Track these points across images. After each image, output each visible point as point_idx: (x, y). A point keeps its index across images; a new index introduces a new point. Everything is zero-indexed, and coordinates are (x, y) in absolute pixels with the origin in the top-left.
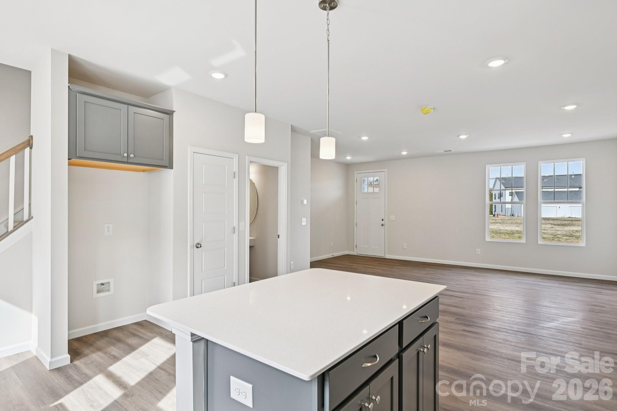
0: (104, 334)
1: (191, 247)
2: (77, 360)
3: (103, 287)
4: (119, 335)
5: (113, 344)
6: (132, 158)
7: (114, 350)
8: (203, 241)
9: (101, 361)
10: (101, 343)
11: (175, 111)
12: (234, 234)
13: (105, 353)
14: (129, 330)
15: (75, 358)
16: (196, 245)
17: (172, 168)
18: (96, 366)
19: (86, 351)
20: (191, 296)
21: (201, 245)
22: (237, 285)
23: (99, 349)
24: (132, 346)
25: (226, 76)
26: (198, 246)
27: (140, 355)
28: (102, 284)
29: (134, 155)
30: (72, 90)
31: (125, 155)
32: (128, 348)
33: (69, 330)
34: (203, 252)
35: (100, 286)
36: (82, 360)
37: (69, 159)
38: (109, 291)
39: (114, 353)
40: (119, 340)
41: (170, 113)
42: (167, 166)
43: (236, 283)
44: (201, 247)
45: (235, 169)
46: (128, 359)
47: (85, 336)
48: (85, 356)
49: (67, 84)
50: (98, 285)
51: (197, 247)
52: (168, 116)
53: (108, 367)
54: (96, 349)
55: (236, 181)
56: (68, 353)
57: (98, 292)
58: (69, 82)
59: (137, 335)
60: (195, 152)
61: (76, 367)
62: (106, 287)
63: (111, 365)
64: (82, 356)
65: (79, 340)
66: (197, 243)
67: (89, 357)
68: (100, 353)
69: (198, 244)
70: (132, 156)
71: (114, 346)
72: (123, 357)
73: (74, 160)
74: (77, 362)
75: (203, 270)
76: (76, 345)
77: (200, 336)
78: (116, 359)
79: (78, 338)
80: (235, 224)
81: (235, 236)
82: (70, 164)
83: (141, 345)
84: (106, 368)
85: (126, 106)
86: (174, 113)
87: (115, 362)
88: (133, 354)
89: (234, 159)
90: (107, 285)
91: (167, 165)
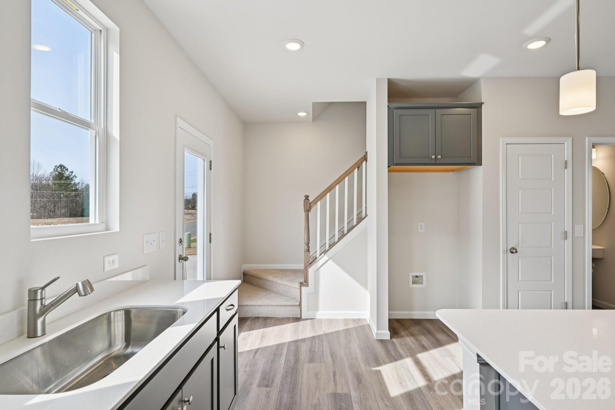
0: (418, 322)
1: (504, 251)
2: (395, 338)
3: (417, 279)
4: (430, 327)
5: (425, 335)
6: (440, 159)
7: (424, 340)
8: (520, 246)
9: (413, 346)
10: (415, 329)
11: (484, 103)
12: (566, 240)
13: (417, 340)
14: (439, 325)
15: (394, 336)
16: (511, 249)
17: (481, 165)
18: (408, 349)
19: (403, 333)
20: (504, 308)
21: (516, 250)
22: (571, 307)
23: (412, 335)
24: (439, 342)
25: (548, 40)
26: (513, 251)
27: (446, 354)
28: (417, 277)
29: (441, 157)
30: (390, 108)
31: (433, 157)
32: (437, 342)
33: (389, 310)
34: (520, 259)
35: (415, 278)
36: (399, 340)
37: (389, 167)
38: (422, 283)
39: (423, 343)
40: (429, 332)
41: (478, 106)
42: (475, 163)
43: (570, 305)
44: (516, 252)
45: (568, 156)
46: (435, 352)
47: (403, 319)
48: (402, 337)
49: (387, 104)
50: (413, 276)
51: (512, 253)
52: (475, 110)
53: (417, 354)
54: (410, 334)
55: (568, 173)
56: (389, 330)
57: (414, 283)
58: (388, 102)
59: (446, 333)
60: (508, 142)
61: (393, 343)
62: (420, 280)
63: (420, 352)
64: (399, 336)
65: (399, 321)
66: (511, 247)
67: (404, 338)
68: (412, 338)
69: (513, 248)
70: (439, 157)
71: (425, 336)
72: (431, 349)
73: (392, 167)
74: (394, 340)
75: (520, 280)
76: (396, 325)
77: (484, 360)
78: (424, 349)
79: (398, 319)
80: (568, 227)
81: (568, 243)
82: (389, 171)
83: (448, 343)
84: (415, 354)
85: (434, 110)
86: (483, 106)
87: (423, 351)
88: (440, 349)
89: (566, 143)
90: (420, 278)
91: (475, 161)
